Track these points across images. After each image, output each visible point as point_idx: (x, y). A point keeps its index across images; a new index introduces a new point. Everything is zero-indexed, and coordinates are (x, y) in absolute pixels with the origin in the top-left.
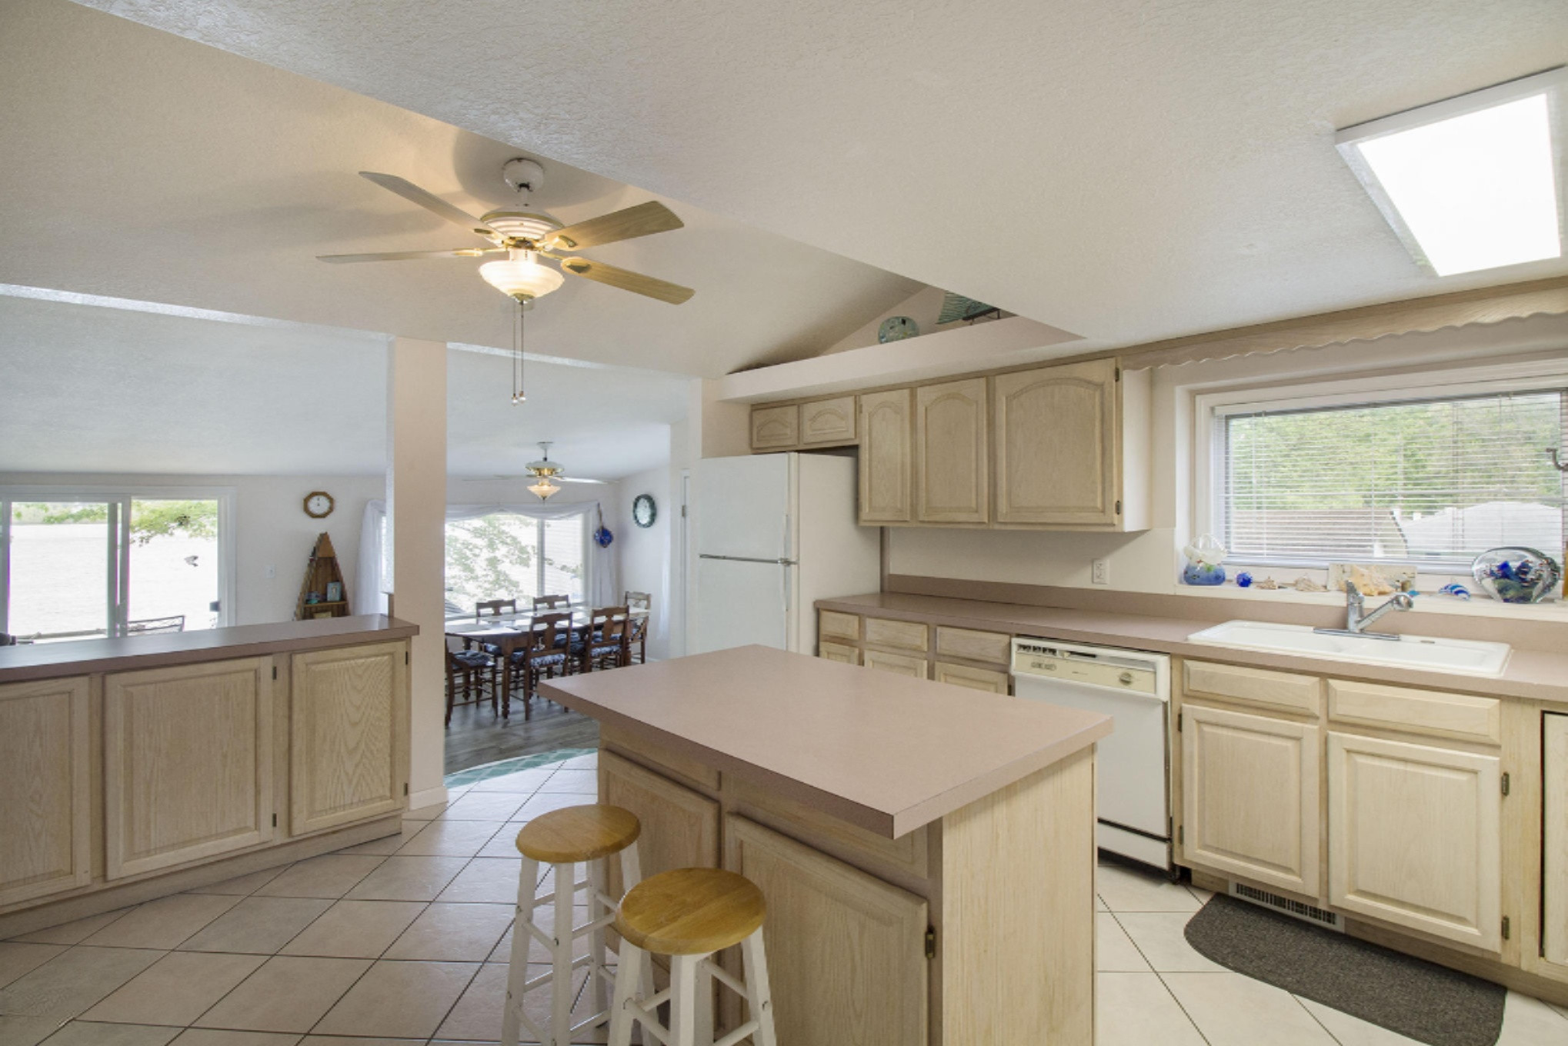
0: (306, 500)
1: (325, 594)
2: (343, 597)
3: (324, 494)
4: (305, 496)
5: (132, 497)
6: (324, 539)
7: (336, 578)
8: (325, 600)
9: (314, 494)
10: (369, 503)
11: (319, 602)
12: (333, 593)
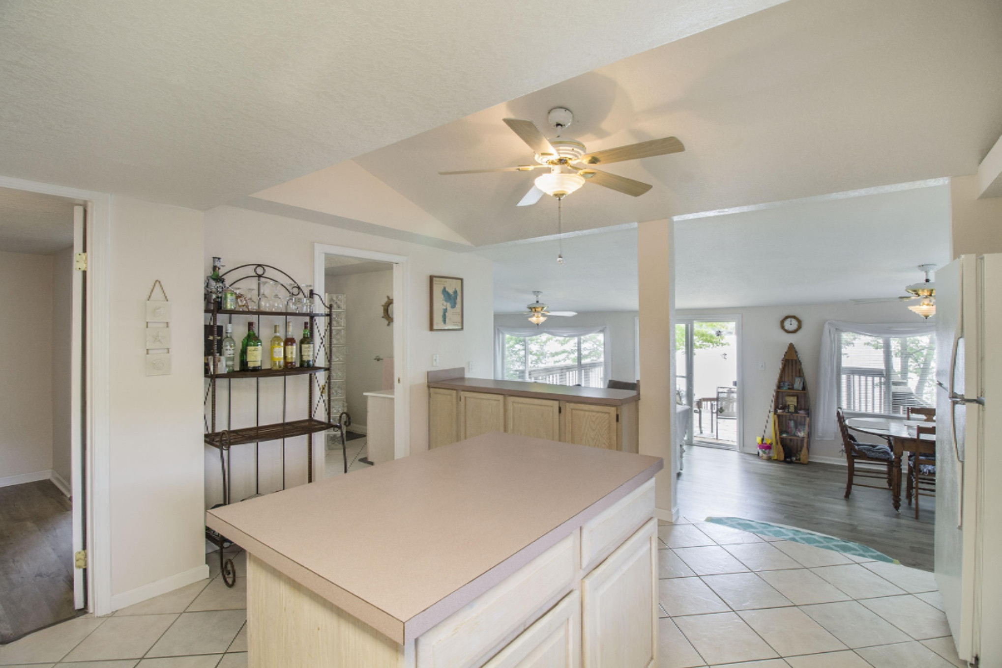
0: (782, 322)
1: (793, 385)
2: (804, 388)
3: (794, 317)
4: (781, 319)
5: (695, 321)
6: (791, 347)
7: (800, 373)
8: (792, 389)
9: (787, 317)
10: (827, 322)
11: (789, 389)
12: (798, 385)
